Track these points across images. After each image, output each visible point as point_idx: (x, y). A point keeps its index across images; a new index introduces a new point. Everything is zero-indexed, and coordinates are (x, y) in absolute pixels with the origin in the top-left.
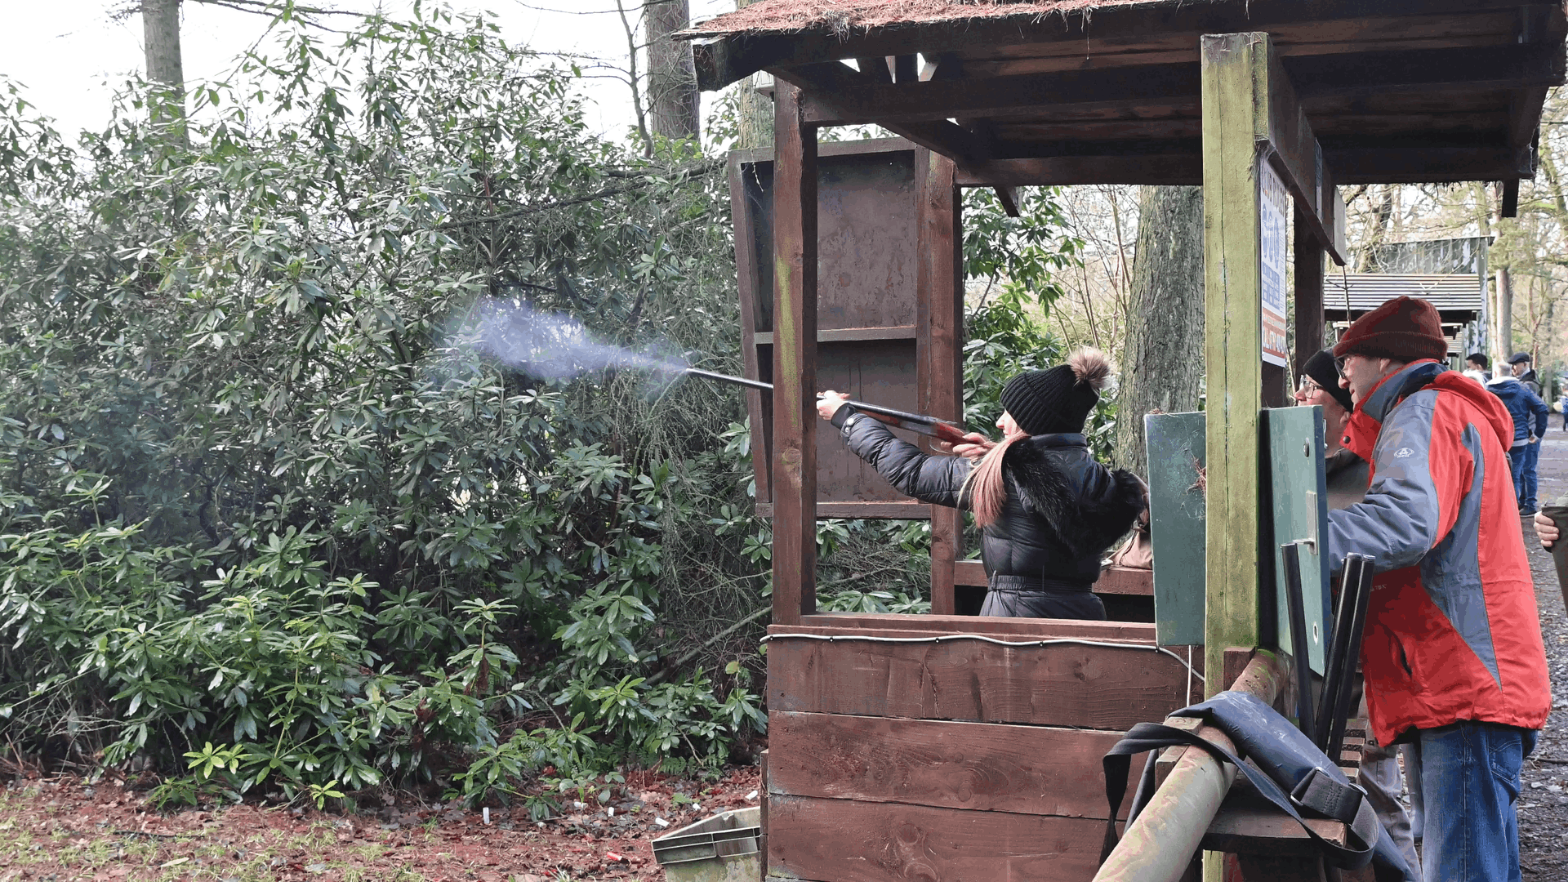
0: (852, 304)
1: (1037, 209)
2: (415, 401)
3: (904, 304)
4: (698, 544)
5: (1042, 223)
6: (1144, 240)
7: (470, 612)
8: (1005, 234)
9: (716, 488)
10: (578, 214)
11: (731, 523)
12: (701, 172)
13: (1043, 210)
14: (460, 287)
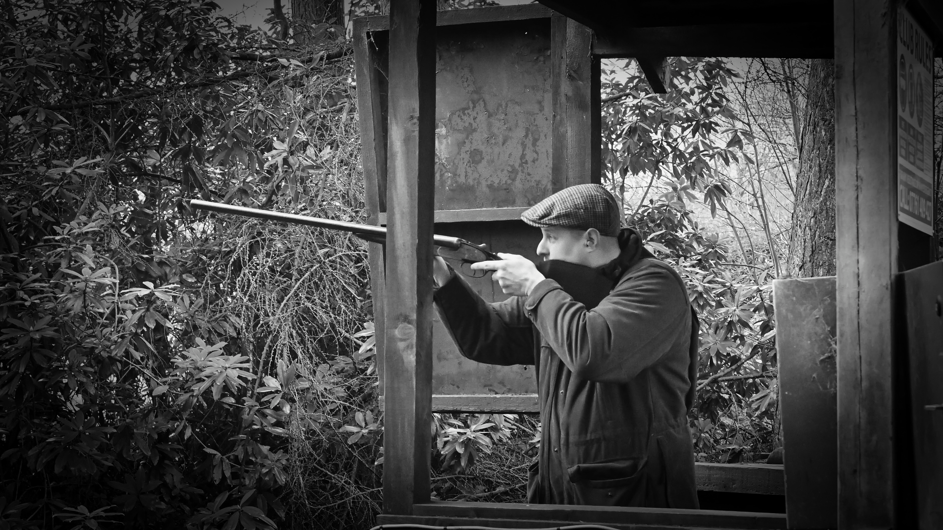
0: (484, 183)
1: (703, 100)
2: (21, 294)
3: (538, 183)
4: (330, 453)
5: (708, 116)
6: (811, 128)
7: (70, 520)
8: (668, 126)
9: (351, 393)
10: (207, 97)
11: (365, 431)
12: (339, 55)
13: (710, 101)
14: (74, 172)
